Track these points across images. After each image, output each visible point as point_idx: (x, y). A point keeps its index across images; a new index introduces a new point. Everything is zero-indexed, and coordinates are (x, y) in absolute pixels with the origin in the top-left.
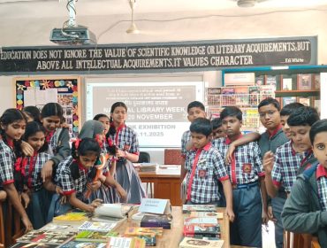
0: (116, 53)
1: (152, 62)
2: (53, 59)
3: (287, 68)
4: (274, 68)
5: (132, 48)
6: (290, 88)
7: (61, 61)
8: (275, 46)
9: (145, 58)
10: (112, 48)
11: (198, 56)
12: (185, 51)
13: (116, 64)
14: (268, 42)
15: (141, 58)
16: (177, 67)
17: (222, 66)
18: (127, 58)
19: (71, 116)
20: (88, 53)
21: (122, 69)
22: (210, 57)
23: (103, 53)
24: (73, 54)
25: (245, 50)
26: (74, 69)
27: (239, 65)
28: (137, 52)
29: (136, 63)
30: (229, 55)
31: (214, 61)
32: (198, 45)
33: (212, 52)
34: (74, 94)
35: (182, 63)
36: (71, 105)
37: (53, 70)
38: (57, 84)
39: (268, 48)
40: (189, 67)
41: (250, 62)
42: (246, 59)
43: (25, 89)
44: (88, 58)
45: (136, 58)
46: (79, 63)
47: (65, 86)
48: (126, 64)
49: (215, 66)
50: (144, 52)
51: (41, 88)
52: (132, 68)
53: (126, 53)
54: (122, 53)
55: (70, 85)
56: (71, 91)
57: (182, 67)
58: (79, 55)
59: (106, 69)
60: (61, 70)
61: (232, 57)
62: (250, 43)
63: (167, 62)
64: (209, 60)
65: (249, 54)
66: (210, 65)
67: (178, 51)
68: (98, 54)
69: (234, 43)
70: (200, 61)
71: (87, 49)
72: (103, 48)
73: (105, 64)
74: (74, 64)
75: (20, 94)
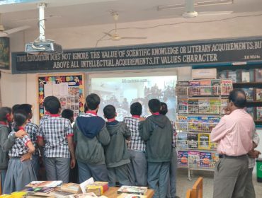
0: (110, 54)
1: (137, 60)
2: (64, 60)
3: (245, 63)
4: (234, 64)
5: (122, 50)
6: (248, 81)
7: (70, 61)
8: (236, 45)
9: (132, 58)
10: (107, 51)
11: (173, 55)
12: (163, 51)
13: (110, 63)
14: (230, 42)
15: (129, 58)
16: (156, 65)
17: (192, 63)
18: (119, 58)
19: (78, 104)
20: (90, 55)
21: (115, 66)
22: (182, 55)
23: (101, 55)
24: (79, 56)
25: (211, 49)
26: (80, 68)
27: (206, 62)
28: (126, 53)
29: (125, 62)
30: (198, 54)
31: (185, 58)
32: (173, 47)
33: (184, 51)
34: (80, 87)
35: (160, 61)
36: (78, 95)
37: (65, 69)
38: (68, 79)
39: (229, 48)
40: (165, 64)
41: (215, 59)
42: (211, 57)
43: (45, 83)
44: (90, 59)
45: (125, 57)
46: (84, 63)
47: (73, 81)
48: (118, 63)
49: (186, 63)
50: (131, 53)
51: (57, 82)
52: (122, 66)
53: (118, 54)
54: (114, 54)
55: (77, 80)
56: (77, 84)
57: (160, 64)
58: (84, 57)
59: (103, 67)
60: (71, 69)
61: (200, 56)
62: (215, 44)
63: (149, 61)
64: (181, 58)
65: (214, 52)
66: (182, 63)
67: (157, 51)
68: (97, 55)
69: (202, 43)
70: (175, 59)
71: (89, 51)
72: (101, 51)
73: (102, 63)
74: (80, 64)
75: (41, 87)
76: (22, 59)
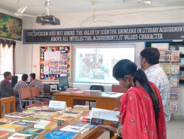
0: (90, 33)
1: (108, 37)
2: (58, 36)
3: (181, 41)
4: (174, 41)
5: (98, 30)
7: (62, 36)
8: (176, 28)
9: (104, 35)
10: (87, 30)
11: (132, 34)
12: (126, 31)
13: (89, 38)
14: (172, 26)
15: (102, 35)
16: (121, 40)
17: (145, 39)
18: (95, 35)
19: (66, 66)
20: (76, 33)
21: (92, 41)
22: (139, 34)
23: (83, 33)
24: (68, 33)
25: (159, 30)
26: (69, 41)
27: (155, 39)
28: (100, 32)
29: (99, 38)
30: (150, 34)
31: (141, 36)
32: (132, 28)
33: (140, 31)
34: (68, 54)
35: (123, 38)
36: (67, 60)
37: (58, 42)
38: (60, 48)
39: (171, 30)
40: (127, 40)
41: (161, 37)
42: (159, 36)
43: (45, 51)
44: (76, 35)
45: (100, 35)
46: (71, 38)
47: (64, 50)
48: (94, 39)
49: (141, 40)
50: (104, 32)
51: (53, 50)
52: (97, 41)
53: (95, 33)
54: (92, 33)
55: (66, 49)
56: (67, 52)
57: (123, 40)
58: (72, 34)
59: (84, 41)
60: (63, 42)
61: (151, 35)
62: (162, 27)
63: (116, 37)
64: (138, 36)
65: (160, 33)
66: (138, 39)
67: (122, 31)
68: (80, 33)
69: (153, 26)
70: (133, 37)
71: (75, 30)
72: (83, 30)
73: (83, 38)
74: (69, 38)
75: (42, 53)
76: (30, 34)
